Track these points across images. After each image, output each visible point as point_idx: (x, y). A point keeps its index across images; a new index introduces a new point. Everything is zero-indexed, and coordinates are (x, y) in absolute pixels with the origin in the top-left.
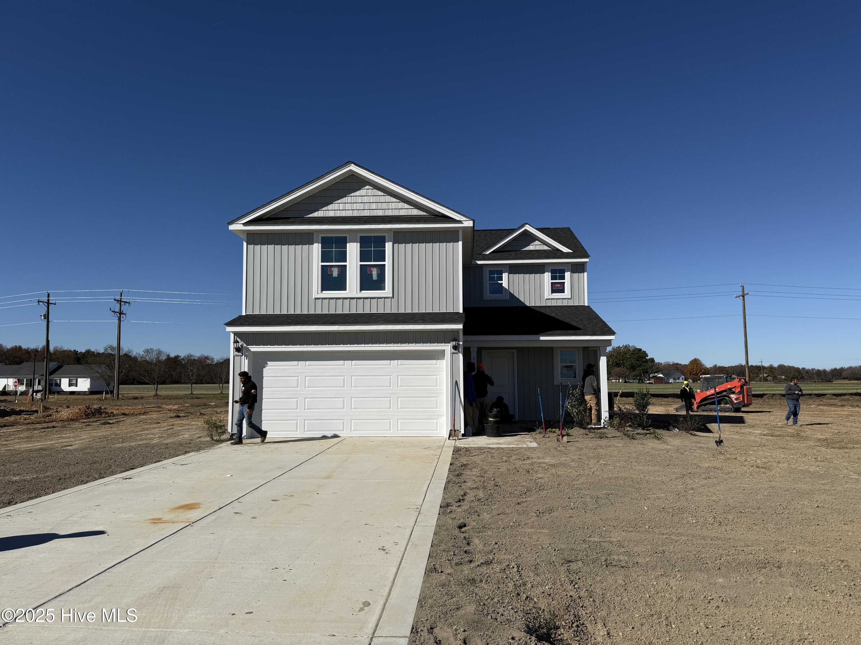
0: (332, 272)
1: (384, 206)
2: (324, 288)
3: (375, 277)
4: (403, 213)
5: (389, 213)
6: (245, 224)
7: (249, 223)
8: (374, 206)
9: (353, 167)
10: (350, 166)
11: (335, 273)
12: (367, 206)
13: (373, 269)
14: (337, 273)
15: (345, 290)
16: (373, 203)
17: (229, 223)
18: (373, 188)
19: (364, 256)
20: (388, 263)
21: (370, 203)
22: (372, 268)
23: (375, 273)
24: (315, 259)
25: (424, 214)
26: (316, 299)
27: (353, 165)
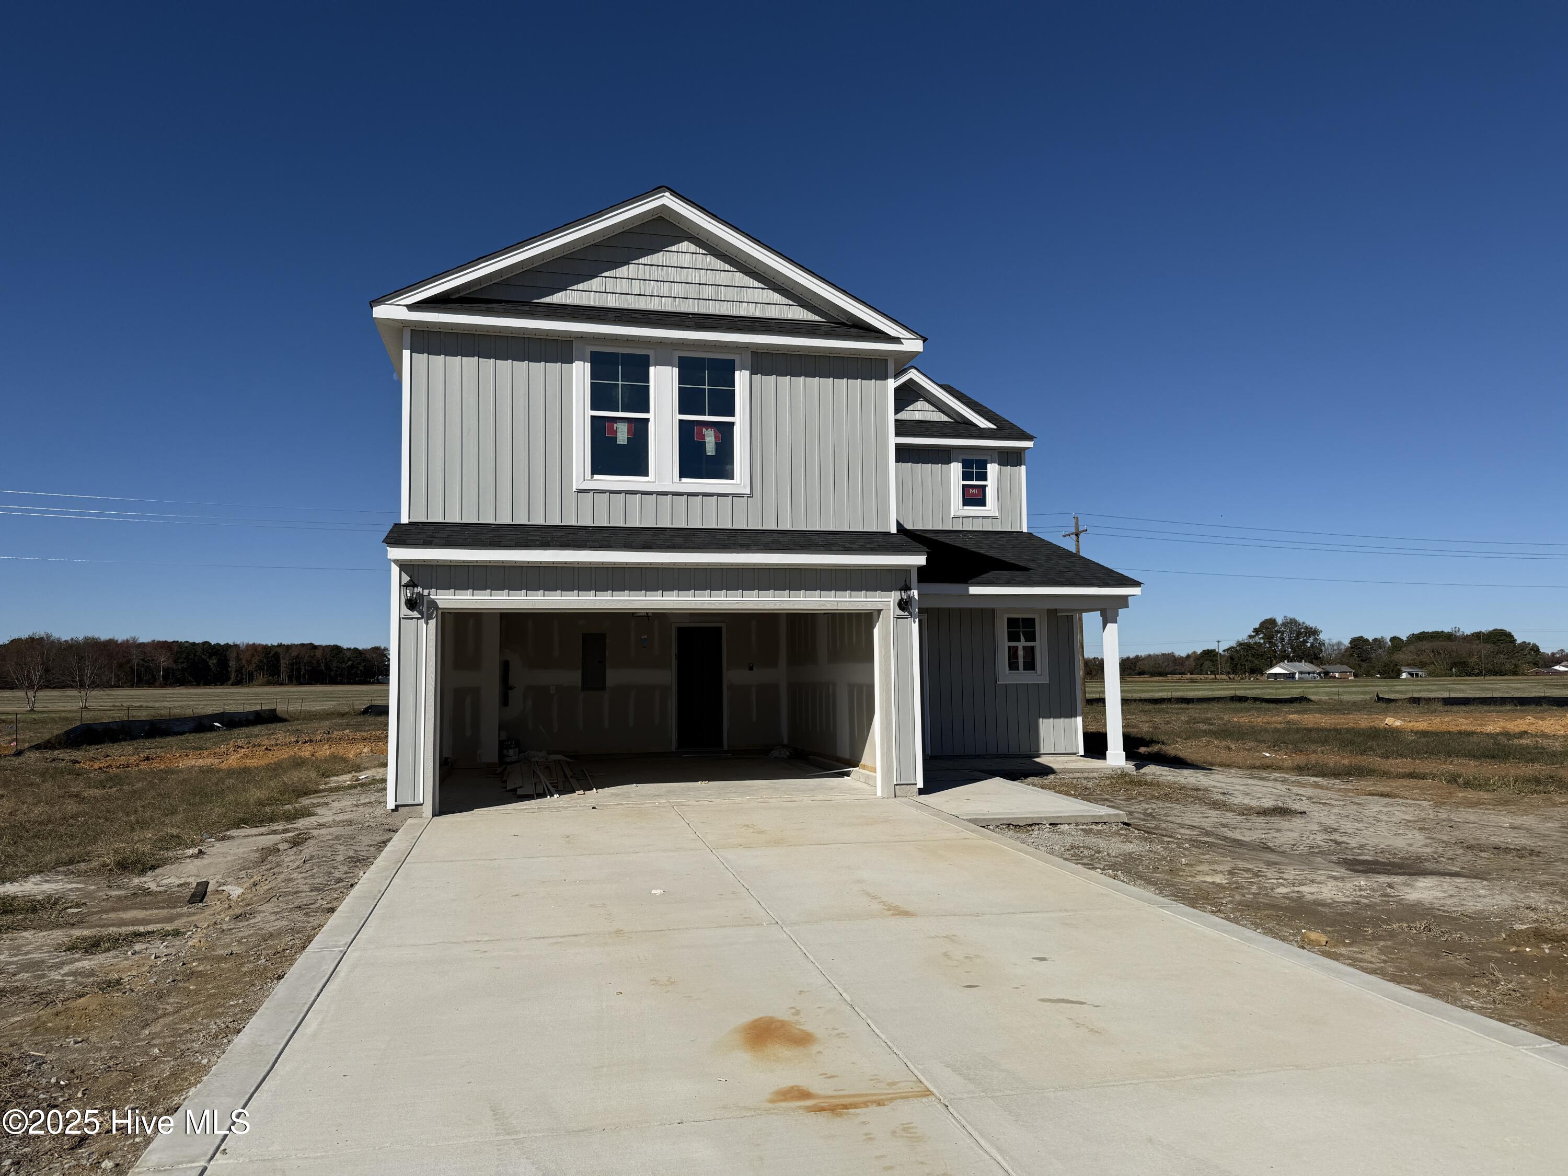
0: (615, 433)
1: (732, 294)
2: (598, 467)
3: (710, 449)
4: (772, 313)
5: (744, 311)
6: (412, 307)
7: (425, 305)
8: (709, 292)
9: (667, 200)
10: (664, 196)
11: (622, 435)
12: (692, 291)
13: (707, 432)
14: (626, 435)
15: (646, 474)
16: (706, 284)
17: (372, 302)
18: (706, 252)
19: (687, 402)
20: (740, 420)
21: (700, 284)
22: (704, 430)
23: (710, 440)
24: (577, 401)
25: (817, 318)
26: (580, 491)
27: (667, 194)
